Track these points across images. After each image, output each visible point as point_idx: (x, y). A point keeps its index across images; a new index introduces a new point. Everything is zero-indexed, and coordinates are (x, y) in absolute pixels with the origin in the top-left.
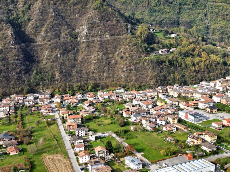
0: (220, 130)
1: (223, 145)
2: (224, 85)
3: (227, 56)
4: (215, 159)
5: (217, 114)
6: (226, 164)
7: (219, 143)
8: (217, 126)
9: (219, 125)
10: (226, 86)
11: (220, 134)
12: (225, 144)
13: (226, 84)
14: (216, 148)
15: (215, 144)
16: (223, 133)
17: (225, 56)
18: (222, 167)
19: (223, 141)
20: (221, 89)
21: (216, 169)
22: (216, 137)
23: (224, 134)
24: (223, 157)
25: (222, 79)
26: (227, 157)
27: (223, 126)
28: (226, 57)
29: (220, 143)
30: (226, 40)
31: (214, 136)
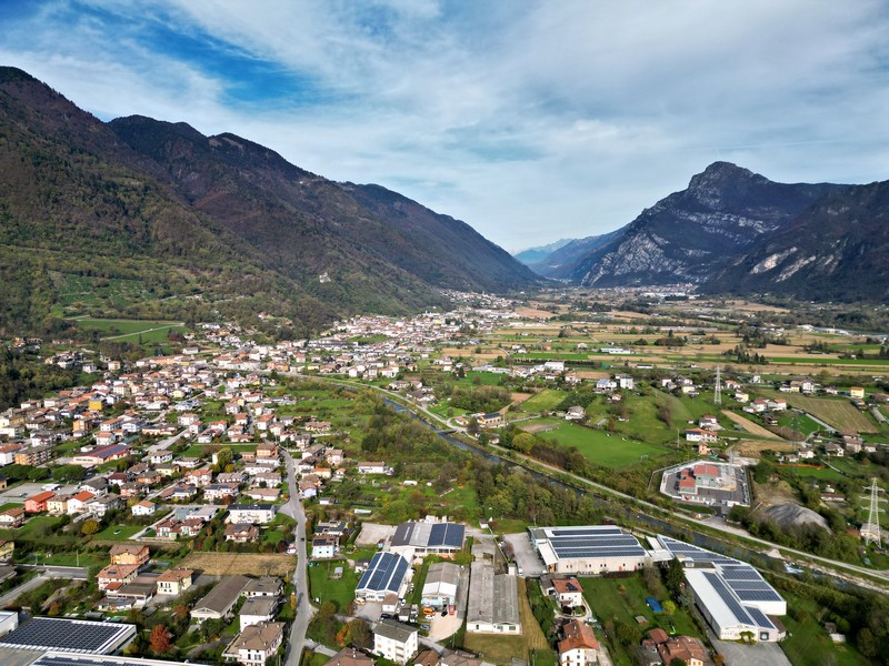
0: (21, 525)
1: (34, 558)
2: (17, 422)
3: (18, 358)
4: (15, 598)
5: (9, 493)
6: (45, 599)
7: (20, 557)
8: (12, 519)
9: (16, 517)
10: (22, 425)
11: (23, 534)
12: (36, 554)
13: (22, 420)
14: (15, 570)
15: (10, 562)
16: (28, 532)
17: (12, 359)
18: (38, 611)
19: (31, 550)
20: (11, 433)
21: (21, 621)
22: (12, 545)
23: (32, 533)
24: (36, 587)
25: (10, 410)
26: (47, 582)
27: (28, 515)
28: (15, 360)
29: (24, 556)
30: (10, 323)
31: (7, 545)
